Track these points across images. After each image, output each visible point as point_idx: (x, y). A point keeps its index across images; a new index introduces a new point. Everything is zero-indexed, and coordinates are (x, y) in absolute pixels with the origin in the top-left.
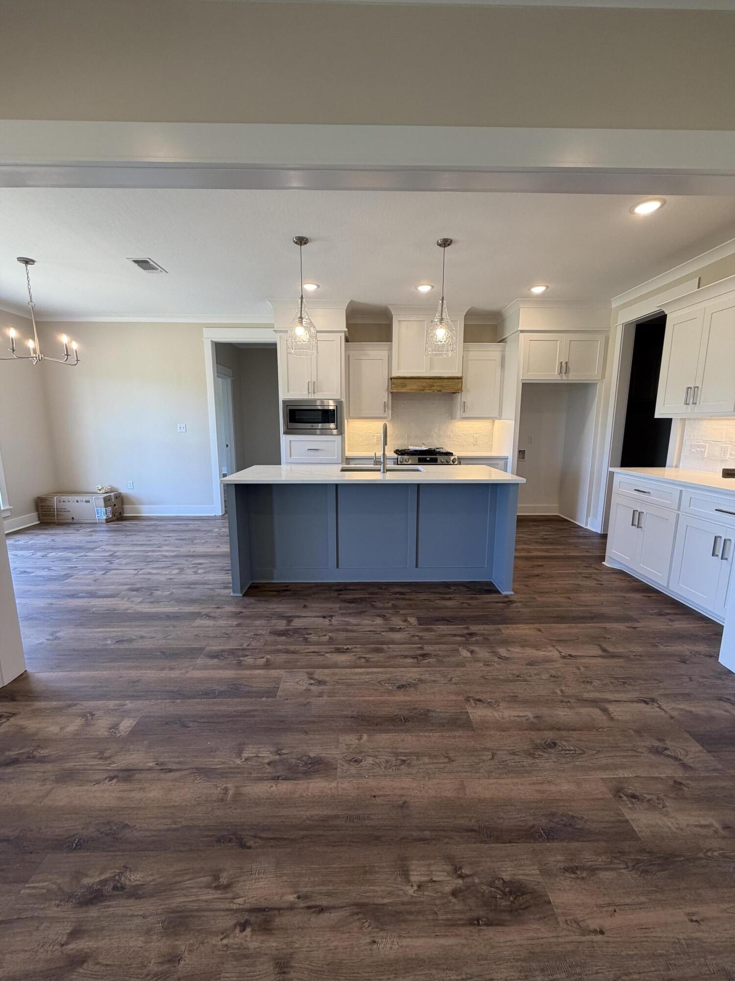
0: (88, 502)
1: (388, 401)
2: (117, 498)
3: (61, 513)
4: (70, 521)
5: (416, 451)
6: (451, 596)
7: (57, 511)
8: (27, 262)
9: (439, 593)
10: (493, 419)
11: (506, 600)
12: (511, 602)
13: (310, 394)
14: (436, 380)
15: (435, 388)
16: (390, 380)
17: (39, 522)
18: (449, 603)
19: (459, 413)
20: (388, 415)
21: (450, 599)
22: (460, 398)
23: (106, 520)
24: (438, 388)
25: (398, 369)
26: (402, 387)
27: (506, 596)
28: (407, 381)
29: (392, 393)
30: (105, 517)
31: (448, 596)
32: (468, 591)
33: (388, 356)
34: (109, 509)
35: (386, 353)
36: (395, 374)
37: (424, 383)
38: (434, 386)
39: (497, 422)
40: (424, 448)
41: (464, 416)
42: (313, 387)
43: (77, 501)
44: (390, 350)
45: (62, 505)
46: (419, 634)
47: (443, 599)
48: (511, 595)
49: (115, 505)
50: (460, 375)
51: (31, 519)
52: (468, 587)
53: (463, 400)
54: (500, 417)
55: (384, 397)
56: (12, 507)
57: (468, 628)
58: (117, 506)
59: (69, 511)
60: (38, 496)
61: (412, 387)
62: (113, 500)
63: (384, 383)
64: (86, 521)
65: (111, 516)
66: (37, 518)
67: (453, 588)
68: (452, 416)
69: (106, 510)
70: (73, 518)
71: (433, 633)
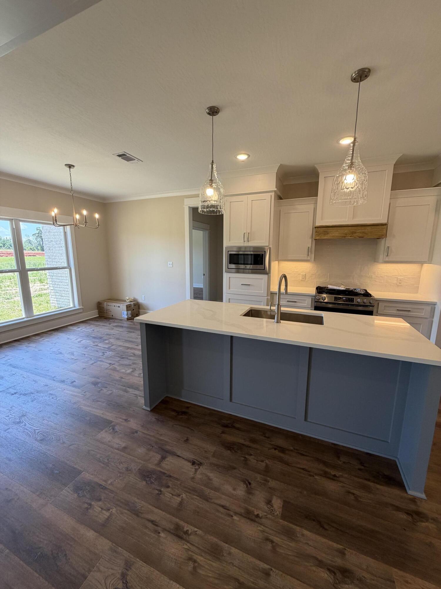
0: (119, 307)
1: (311, 246)
2: (135, 305)
3: (108, 312)
4: (111, 317)
5: (334, 290)
6: (338, 474)
7: (106, 311)
8: (70, 166)
9: (325, 463)
10: (422, 263)
11: (413, 507)
12: (418, 514)
13: (245, 242)
14: (359, 228)
15: (357, 234)
16: (314, 229)
17: (98, 316)
18: (331, 486)
19: (381, 257)
20: (311, 258)
21: (334, 478)
22: (383, 244)
23: (127, 318)
24: (361, 235)
25: (322, 219)
26: (324, 235)
27: (414, 500)
28: (330, 230)
29: (316, 239)
30: (126, 317)
31: (333, 472)
32: (360, 469)
33: (314, 208)
34: (130, 312)
35: (312, 206)
36: (318, 224)
37: (346, 230)
38: (355, 233)
39: (425, 265)
40: (342, 288)
41: (387, 260)
42: (248, 237)
43: (115, 306)
44: (316, 203)
45: (109, 307)
46: (276, 539)
47: (326, 475)
48: (421, 499)
49: (133, 310)
50: (385, 221)
51: (94, 314)
52: (362, 464)
53: (387, 245)
54: (430, 261)
55: (308, 243)
56: (83, 307)
57: (342, 553)
58: (135, 310)
59: (111, 311)
60: (98, 301)
61: (335, 234)
62: (132, 307)
63: (308, 231)
64: (118, 318)
65: (130, 316)
66: (98, 313)
67: (343, 459)
68: (375, 259)
69: (127, 313)
70: (112, 315)
71: (293, 544)
